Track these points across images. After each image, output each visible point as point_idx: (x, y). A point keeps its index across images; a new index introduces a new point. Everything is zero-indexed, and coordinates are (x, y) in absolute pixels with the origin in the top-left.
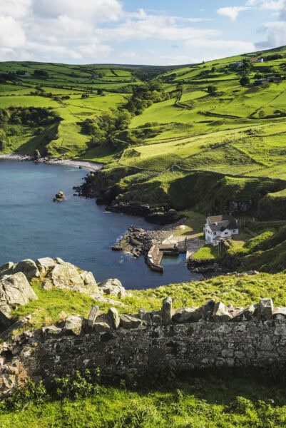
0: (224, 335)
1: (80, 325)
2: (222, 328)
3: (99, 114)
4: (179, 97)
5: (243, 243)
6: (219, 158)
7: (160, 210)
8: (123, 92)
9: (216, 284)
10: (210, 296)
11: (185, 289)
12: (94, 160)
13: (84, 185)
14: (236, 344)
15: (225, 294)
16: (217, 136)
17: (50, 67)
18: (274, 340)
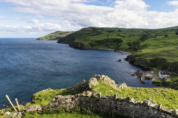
0: (132, 108)
1: (91, 95)
2: (131, 106)
3: (133, 41)
4: (156, 37)
5: (171, 79)
6: (166, 54)
7: (146, 67)
8: (140, 36)
9: (155, 90)
10: (151, 93)
11: (145, 89)
12: (130, 52)
13: (127, 58)
14: (136, 112)
15: (156, 93)
16: (166, 49)
17: (122, 29)
18: (148, 114)
